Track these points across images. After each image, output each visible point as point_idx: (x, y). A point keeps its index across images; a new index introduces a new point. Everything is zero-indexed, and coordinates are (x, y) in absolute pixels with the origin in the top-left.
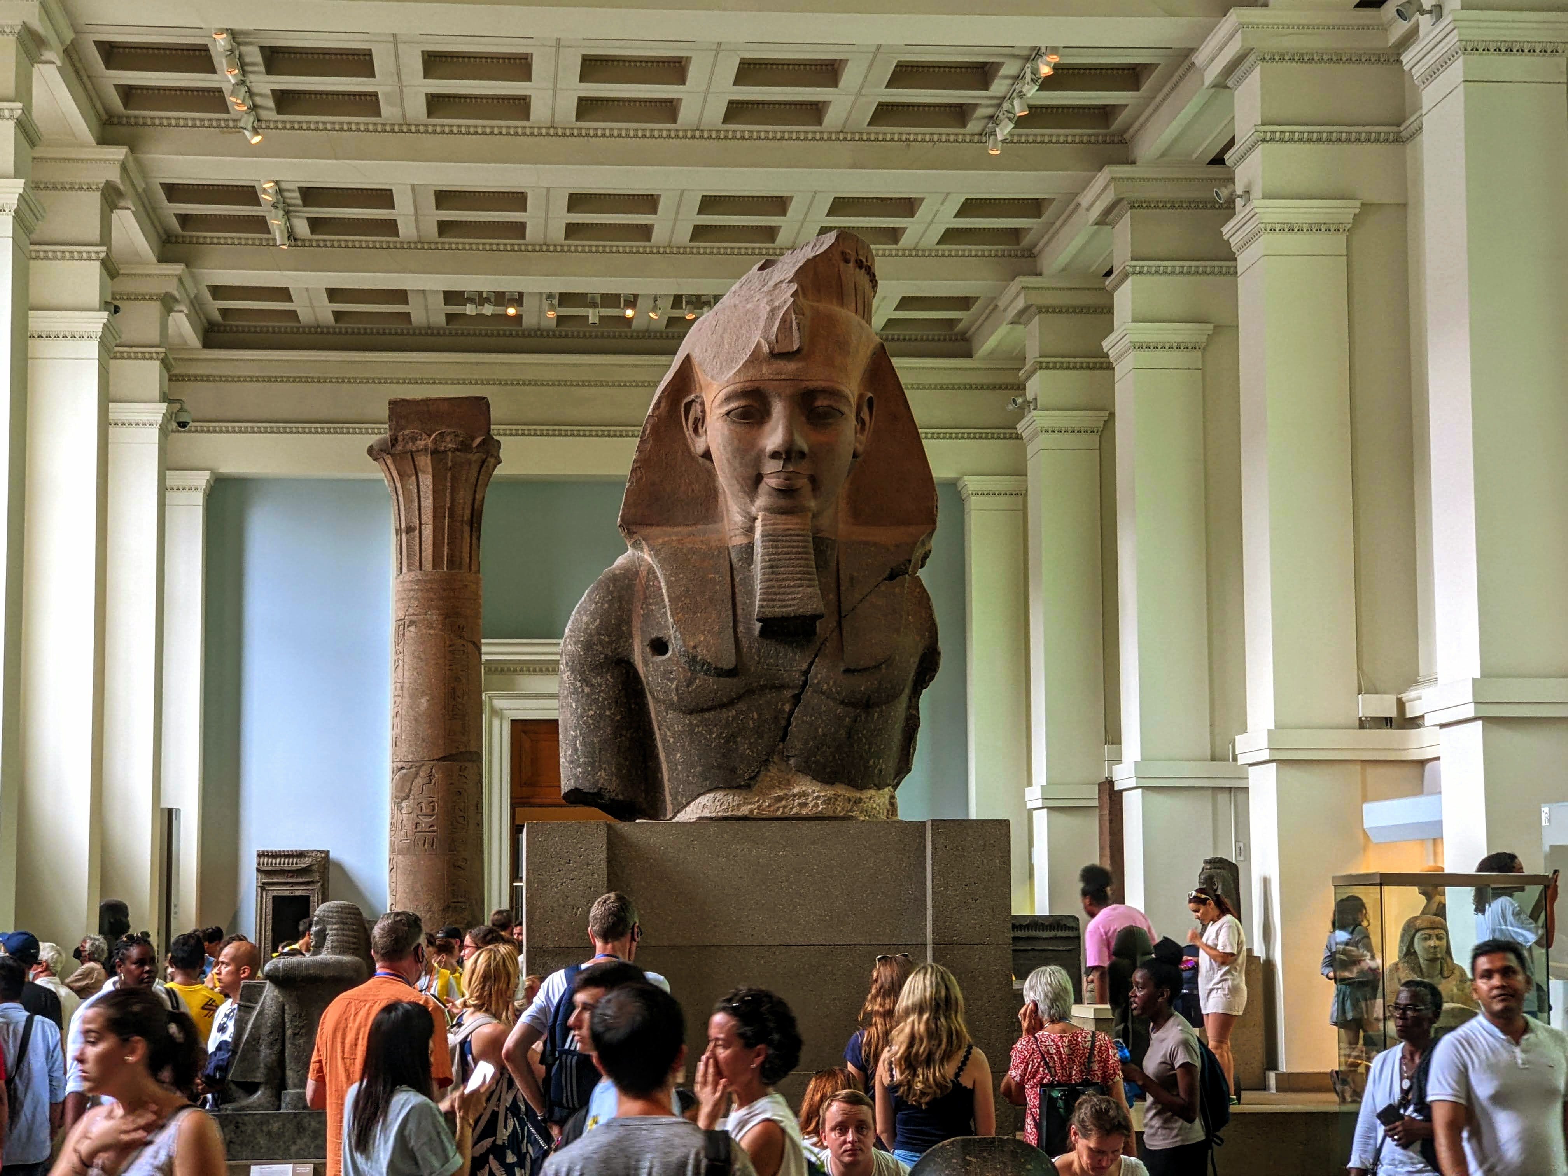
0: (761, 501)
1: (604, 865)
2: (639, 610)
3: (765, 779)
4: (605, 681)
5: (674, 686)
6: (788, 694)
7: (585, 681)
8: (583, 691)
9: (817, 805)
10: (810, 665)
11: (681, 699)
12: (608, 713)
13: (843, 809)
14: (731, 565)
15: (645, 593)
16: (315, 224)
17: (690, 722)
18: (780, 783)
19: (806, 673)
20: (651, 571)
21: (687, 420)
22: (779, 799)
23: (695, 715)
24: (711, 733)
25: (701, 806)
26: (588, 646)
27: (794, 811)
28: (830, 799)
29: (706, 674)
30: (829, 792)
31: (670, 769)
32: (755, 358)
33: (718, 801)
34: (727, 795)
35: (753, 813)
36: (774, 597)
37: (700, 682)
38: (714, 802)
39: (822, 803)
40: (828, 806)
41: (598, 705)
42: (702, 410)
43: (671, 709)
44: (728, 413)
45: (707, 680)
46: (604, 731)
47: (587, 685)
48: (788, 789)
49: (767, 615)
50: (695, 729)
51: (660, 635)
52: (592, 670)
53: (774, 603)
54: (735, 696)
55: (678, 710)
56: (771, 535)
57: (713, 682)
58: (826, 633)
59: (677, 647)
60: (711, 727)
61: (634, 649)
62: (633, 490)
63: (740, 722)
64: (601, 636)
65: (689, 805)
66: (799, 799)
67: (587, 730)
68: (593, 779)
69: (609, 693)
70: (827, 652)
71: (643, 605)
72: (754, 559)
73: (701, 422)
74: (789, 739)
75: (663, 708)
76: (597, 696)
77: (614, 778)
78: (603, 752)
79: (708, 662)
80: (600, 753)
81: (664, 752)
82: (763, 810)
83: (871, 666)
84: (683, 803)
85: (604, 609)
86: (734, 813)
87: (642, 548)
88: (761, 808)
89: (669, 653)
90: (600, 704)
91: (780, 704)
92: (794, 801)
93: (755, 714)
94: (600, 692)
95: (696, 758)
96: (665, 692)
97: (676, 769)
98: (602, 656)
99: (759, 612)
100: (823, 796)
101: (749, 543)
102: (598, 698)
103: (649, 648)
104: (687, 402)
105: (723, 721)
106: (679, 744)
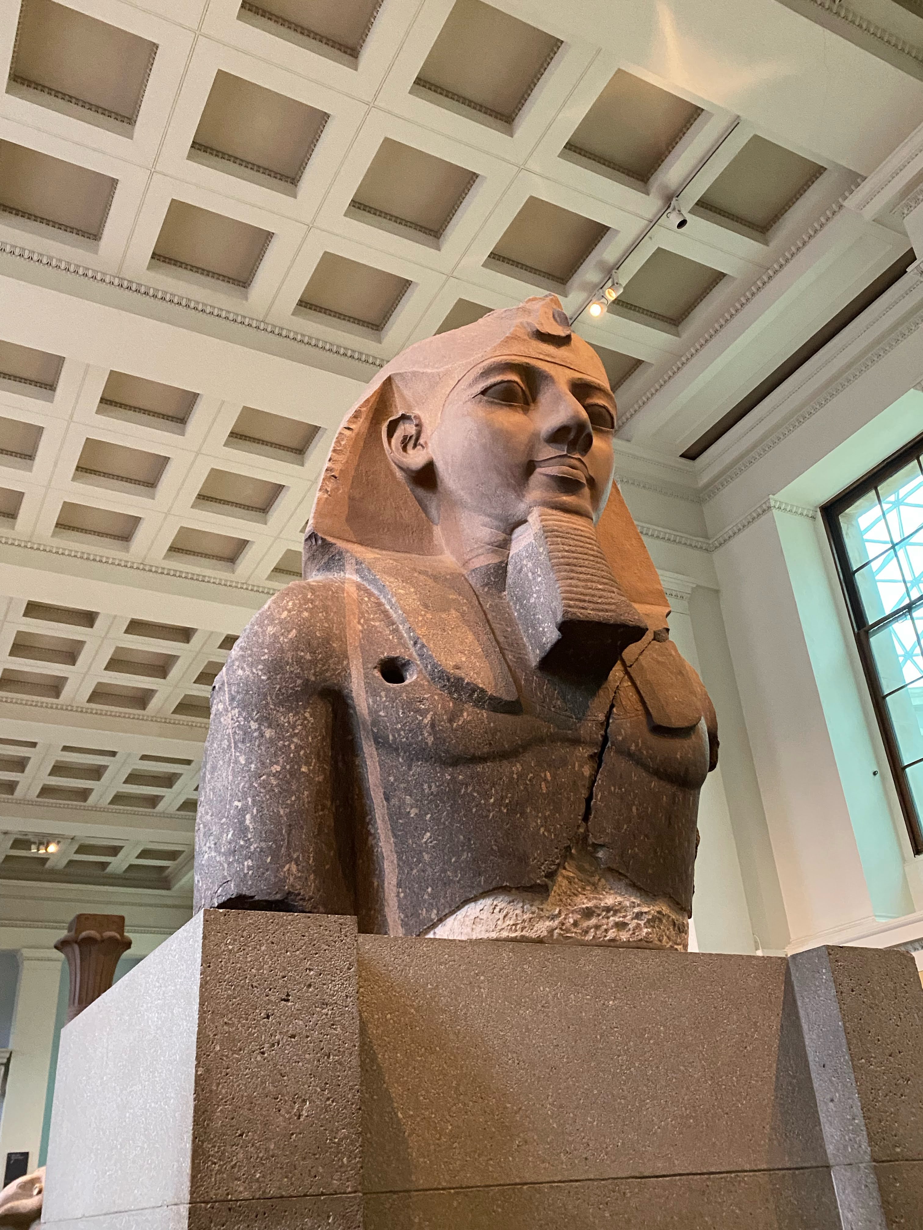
0: (535, 494)
1: (352, 1007)
2: (356, 625)
3: (561, 880)
4: (301, 720)
5: (427, 721)
6: (584, 752)
7: (267, 720)
8: (262, 735)
10: (608, 715)
11: (439, 740)
12: (304, 769)
14: (474, 592)
15: (359, 608)
17: (453, 779)
18: (583, 888)
19: (605, 725)
20: (361, 588)
21: (390, 441)
22: (588, 913)
23: (459, 768)
24: (486, 795)
25: (468, 922)
27: (611, 934)
28: (653, 919)
29: (476, 706)
31: (404, 864)
32: (517, 335)
33: (500, 912)
34: (513, 901)
35: (552, 935)
36: (582, 597)
37: (468, 715)
38: (493, 913)
39: (645, 924)
40: (653, 930)
41: (288, 757)
42: (417, 425)
43: (418, 760)
44: (483, 392)
45: (478, 714)
46: (298, 798)
47: (270, 726)
48: (596, 898)
49: (579, 617)
50: (460, 791)
51: (393, 654)
52: (281, 703)
53: (586, 605)
54: (520, 742)
55: (433, 759)
56: (557, 531)
57: (487, 718)
58: (616, 682)
59: (427, 667)
60: (487, 787)
61: (350, 674)
62: (327, 499)
63: (528, 782)
64: (299, 653)
65: (444, 923)
66: (614, 915)
67: (268, 797)
68: (276, 877)
69: (308, 739)
70: (624, 703)
71: (359, 620)
72: (509, 581)
73: (414, 438)
74: (595, 817)
75: (400, 760)
76: (286, 743)
77: (312, 877)
78: (293, 832)
79: (478, 688)
80: (289, 833)
81: (395, 836)
82: (568, 931)
83: (684, 726)
84: (432, 920)
85: (303, 619)
86: (524, 933)
87: (343, 565)
88: (564, 928)
89: (411, 678)
90: (292, 755)
91: (577, 765)
92: (608, 918)
93: (548, 774)
94: (292, 736)
95: (462, 837)
96: (410, 731)
97: (419, 861)
98: (299, 682)
99: (566, 612)
100: (646, 913)
101: (502, 562)
102: (289, 745)
103: (377, 674)
104: (390, 422)
105: (504, 778)
106: (429, 816)
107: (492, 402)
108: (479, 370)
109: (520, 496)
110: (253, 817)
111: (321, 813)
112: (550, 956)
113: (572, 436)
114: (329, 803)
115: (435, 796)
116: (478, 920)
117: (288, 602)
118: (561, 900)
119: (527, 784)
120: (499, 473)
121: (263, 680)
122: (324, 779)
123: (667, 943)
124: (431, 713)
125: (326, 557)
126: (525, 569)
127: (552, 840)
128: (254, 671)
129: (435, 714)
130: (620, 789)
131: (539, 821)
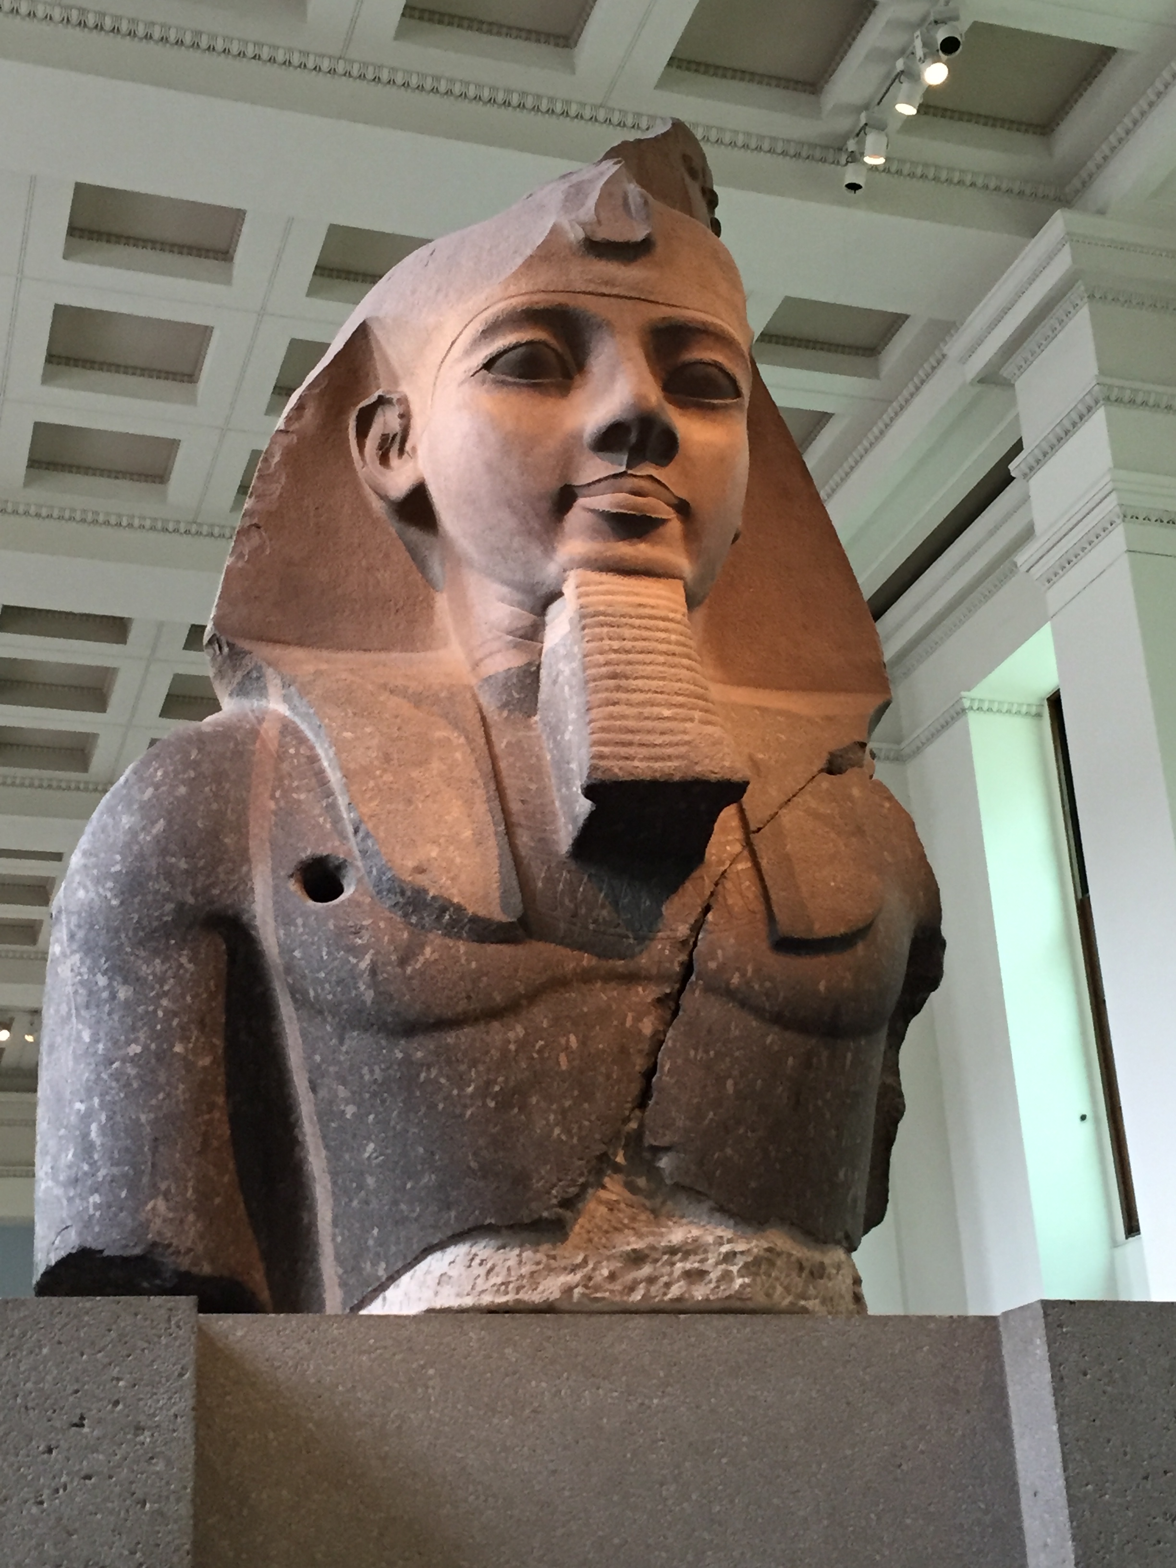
1: (185, 1431)
2: (266, 802)
5: (364, 964)
6: (645, 994)
7: (120, 971)
8: (113, 996)
9: (726, 1277)
10: (697, 927)
11: (383, 996)
13: (787, 1289)
14: (483, 719)
15: (277, 769)
17: (408, 1055)
18: (633, 1219)
19: (689, 945)
20: (287, 729)
21: (361, 446)
22: (637, 1258)
23: (420, 1039)
24: (461, 1081)
25: (432, 1280)
26: (133, 883)
27: (675, 1291)
28: (756, 1261)
29: (447, 934)
31: (340, 1192)
32: (553, 250)
33: (481, 1264)
34: (504, 1247)
35: (571, 1296)
36: (629, 737)
37: (433, 952)
38: (470, 1266)
39: (739, 1271)
40: (754, 1280)
41: (152, 1028)
42: (401, 416)
43: (353, 1028)
44: (488, 365)
45: (450, 948)
46: (168, 1095)
47: (125, 982)
48: (653, 1234)
49: (616, 774)
50: (418, 1075)
51: (323, 851)
52: (141, 943)
53: (631, 751)
54: (522, 990)
55: (375, 1027)
56: (604, 614)
57: (466, 953)
58: (722, 863)
59: (371, 872)
60: (463, 1068)
61: (252, 889)
62: (242, 569)
63: (535, 1055)
64: (168, 858)
65: (397, 1282)
66: (684, 1259)
67: (122, 1095)
68: (134, 1219)
69: (184, 998)
70: (730, 901)
71: (274, 791)
72: (542, 696)
73: (398, 439)
74: (657, 1103)
75: (328, 1028)
76: (151, 1008)
77: (191, 1217)
78: (161, 1148)
79: (453, 904)
80: (154, 1150)
81: (327, 1147)
82: (597, 1288)
83: (837, 934)
84: (379, 1278)
85: (177, 798)
86: (521, 1296)
87: (265, 687)
88: (591, 1284)
89: (349, 892)
90: (159, 1027)
91: (630, 1016)
92: (673, 1264)
93: (573, 1038)
94: (159, 996)
95: (421, 1150)
96: (339, 982)
97: (360, 1187)
98: (170, 906)
99: (593, 768)
100: (742, 1253)
101: (529, 664)
102: (155, 1012)
103: (293, 886)
104: (361, 410)
105: (493, 1052)
106: (371, 1117)
107: (504, 383)
108: (478, 326)
109: (549, 549)
110: (102, 1129)
111: (207, 1117)
112: (550, 1333)
113: (633, 438)
114: (220, 1100)
115: (381, 1085)
116: (445, 1278)
117: (156, 770)
118: (590, 1240)
119: (533, 1058)
120: (514, 511)
121: (112, 908)
122: (213, 1062)
123: (784, 1298)
124: (372, 951)
125: (239, 674)
126: (561, 679)
127: (572, 1147)
128: (101, 890)
129: (377, 953)
130: (707, 1052)
131: (552, 1117)
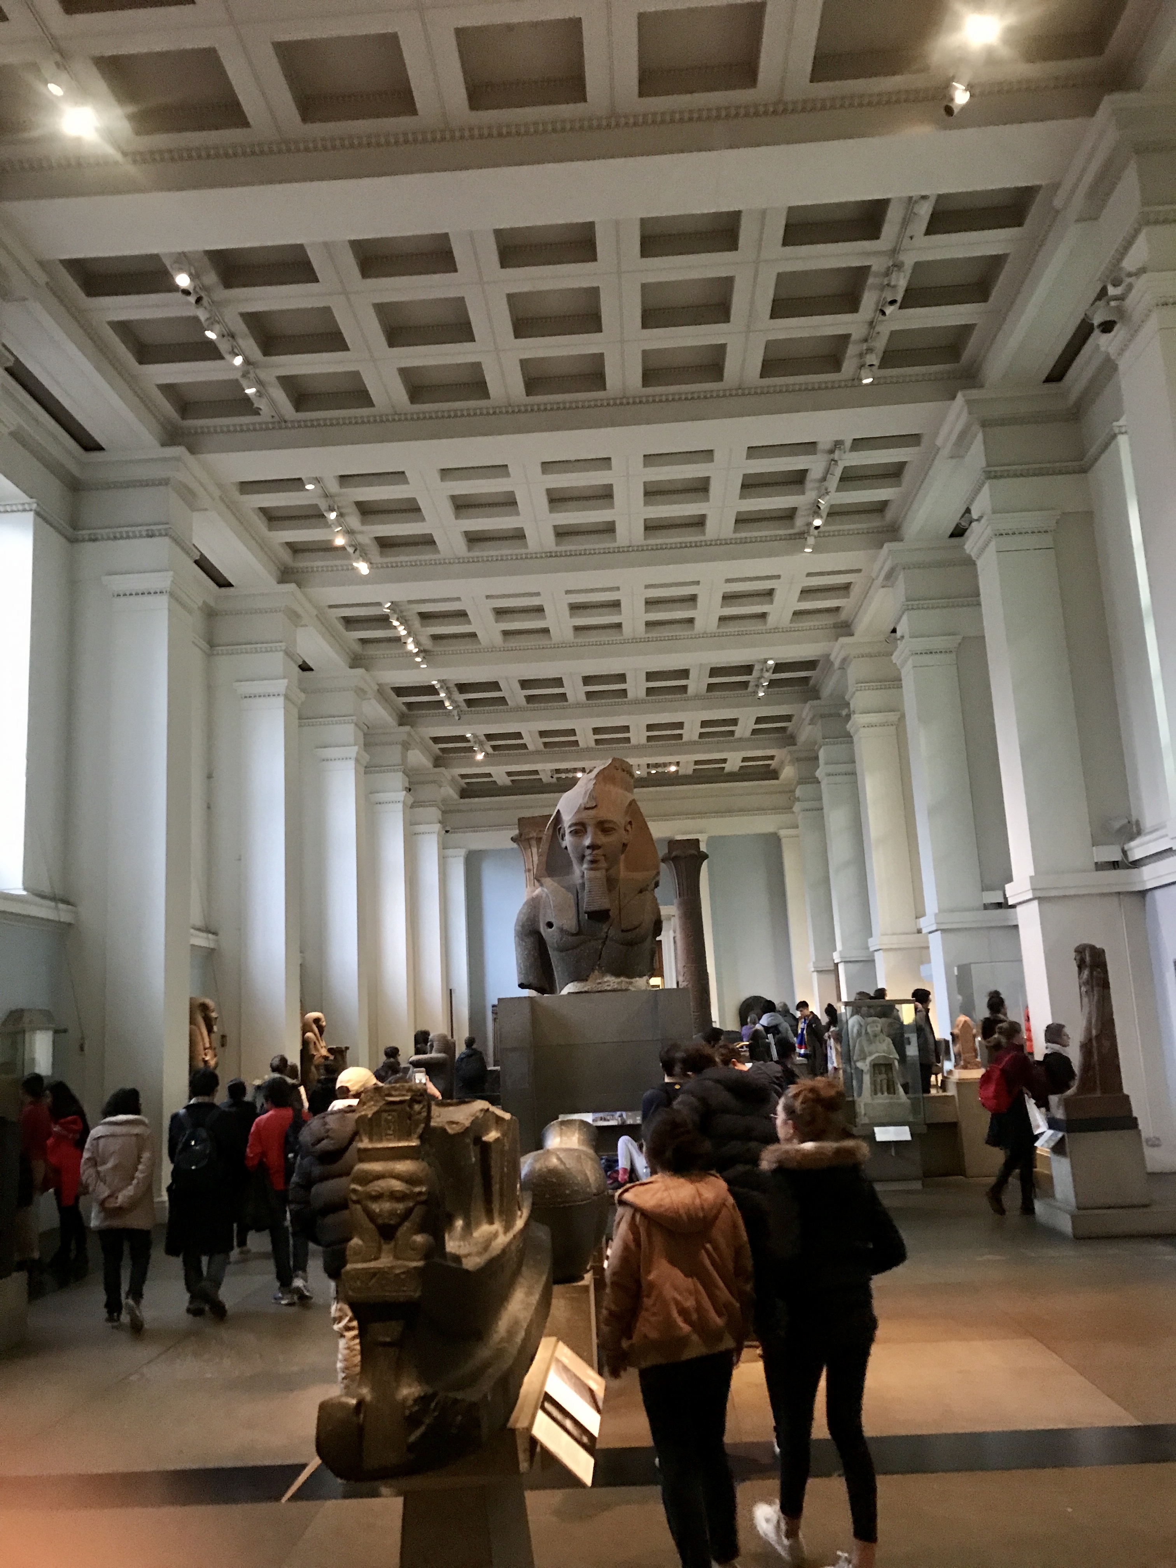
0: (585, 866)
1: (529, 1014)
2: (542, 912)
3: (592, 976)
4: (530, 940)
5: (556, 941)
8: (522, 944)
9: (614, 985)
10: (608, 929)
11: (558, 946)
12: (532, 953)
13: (625, 986)
15: (544, 904)
16: (494, 748)
18: (598, 977)
20: (546, 896)
21: (559, 835)
22: (599, 984)
23: (566, 951)
24: (571, 958)
26: (523, 926)
27: (605, 988)
28: (619, 983)
30: (619, 980)
32: (578, 811)
33: (575, 986)
34: (579, 982)
35: (588, 990)
37: (569, 936)
38: (572, 986)
41: (528, 948)
42: (564, 831)
43: (555, 950)
46: (533, 960)
48: (603, 979)
49: (589, 910)
51: (551, 920)
52: (525, 936)
54: (580, 943)
57: (571, 938)
59: (556, 925)
61: (541, 926)
63: (582, 953)
64: (528, 921)
65: (565, 988)
66: (607, 983)
67: (525, 961)
69: (532, 945)
70: (614, 926)
74: (602, 958)
76: (526, 946)
79: (571, 930)
80: (530, 969)
86: (579, 990)
88: (592, 988)
89: (554, 927)
91: (597, 946)
93: (587, 950)
94: (528, 944)
95: (569, 967)
97: (559, 973)
98: (529, 931)
99: (586, 909)
103: (547, 926)
104: (559, 828)
105: (575, 953)
108: (569, 824)
109: (582, 865)
110: (523, 966)
111: (537, 963)
114: (539, 960)
116: (570, 988)
118: (592, 980)
121: (520, 930)
122: (537, 954)
127: (590, 966)
130: (610, 950)
